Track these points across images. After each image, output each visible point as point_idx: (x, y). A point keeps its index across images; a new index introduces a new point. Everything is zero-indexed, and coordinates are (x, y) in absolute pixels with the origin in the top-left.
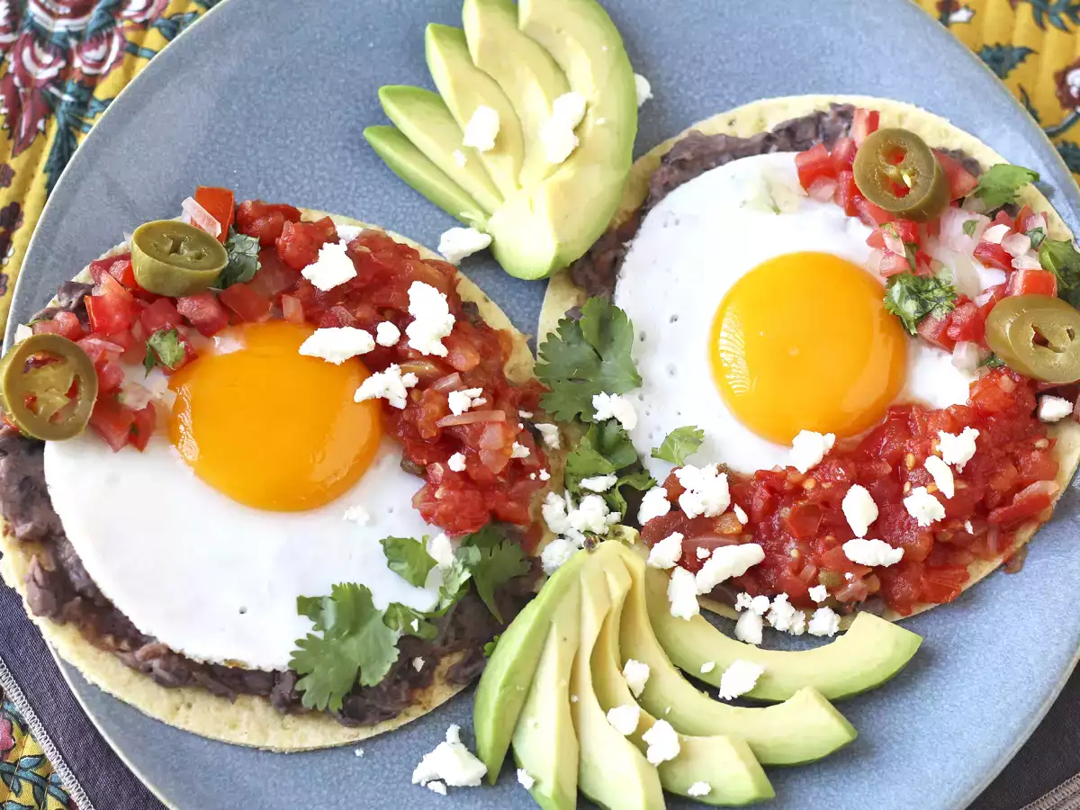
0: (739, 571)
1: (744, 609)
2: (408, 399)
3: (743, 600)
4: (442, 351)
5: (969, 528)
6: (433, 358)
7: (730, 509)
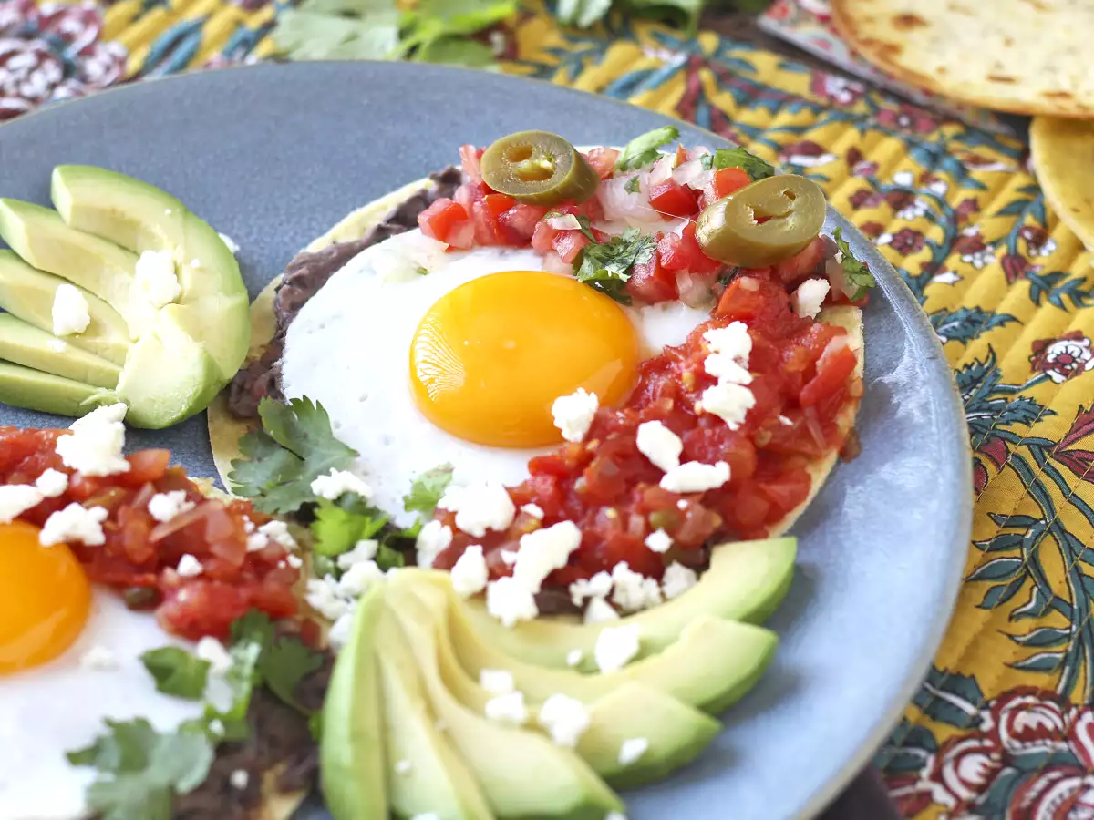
0: (560, 561)
1: (587, 600)
2: (105, 531)
3: (579, 590)
4: (123, 466)
5: (787, 421)
6: (116, 480)
7: (518, 513)
